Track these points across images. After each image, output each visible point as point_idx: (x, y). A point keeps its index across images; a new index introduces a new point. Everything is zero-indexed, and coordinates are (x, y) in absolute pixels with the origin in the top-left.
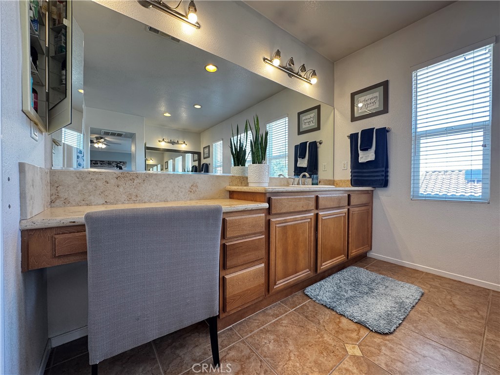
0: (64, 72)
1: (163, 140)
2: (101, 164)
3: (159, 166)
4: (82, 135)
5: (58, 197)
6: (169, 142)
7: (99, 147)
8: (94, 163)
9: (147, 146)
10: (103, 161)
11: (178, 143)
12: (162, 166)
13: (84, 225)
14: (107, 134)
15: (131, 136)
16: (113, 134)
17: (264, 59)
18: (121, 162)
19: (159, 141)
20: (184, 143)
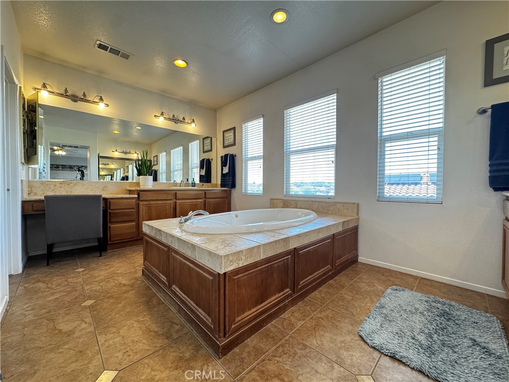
0: (35, 141)
1: (116, 150)
2: (63, 168)
3: (122, 169)
4: (42, 147)
5: (32, 192)
6: (121, 152)
7: (59, 154)
8: (55, 167)
9: (100, 155)
10: (64, 166)
11: (130, 153)
12: (124, 169)
13: (44, 201)
14: (66, 146)
15: (86, 148)
16: (69, 146)
17: (155, 116)
18: (82, 166)
19: (113, 151)
20: (136, 152)
